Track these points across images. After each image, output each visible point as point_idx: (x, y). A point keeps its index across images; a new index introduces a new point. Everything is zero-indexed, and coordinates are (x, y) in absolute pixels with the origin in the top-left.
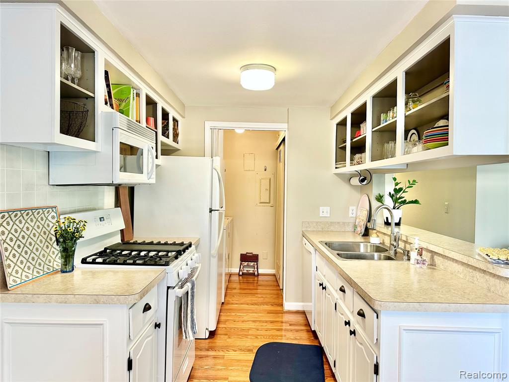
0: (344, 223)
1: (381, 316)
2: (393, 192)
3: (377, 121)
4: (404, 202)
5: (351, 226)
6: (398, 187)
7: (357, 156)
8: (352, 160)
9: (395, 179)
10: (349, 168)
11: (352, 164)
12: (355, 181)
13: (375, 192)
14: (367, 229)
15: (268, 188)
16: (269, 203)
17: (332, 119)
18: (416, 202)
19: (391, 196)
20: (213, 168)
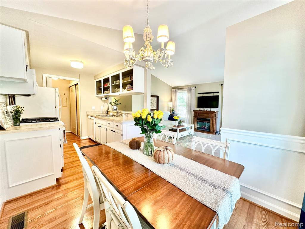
0: (100, 111)
1: (123, 125)
2: (114, 102)
3: (113, 83)
4: (118, 104)
5: (102, 112)
6: (116, 100)
7: (106, 92)
8: (104, 92)
9: (115, 98)
10: (102, 94)
11: (104, 93)
12: (104, 99)
13: (109, 102)
14: (108, 112)
15: (66, 101)
16: (67, 107)
17: (95, 80)
18: (120, 104)
19: (114, 103)
20: (56, 92)
